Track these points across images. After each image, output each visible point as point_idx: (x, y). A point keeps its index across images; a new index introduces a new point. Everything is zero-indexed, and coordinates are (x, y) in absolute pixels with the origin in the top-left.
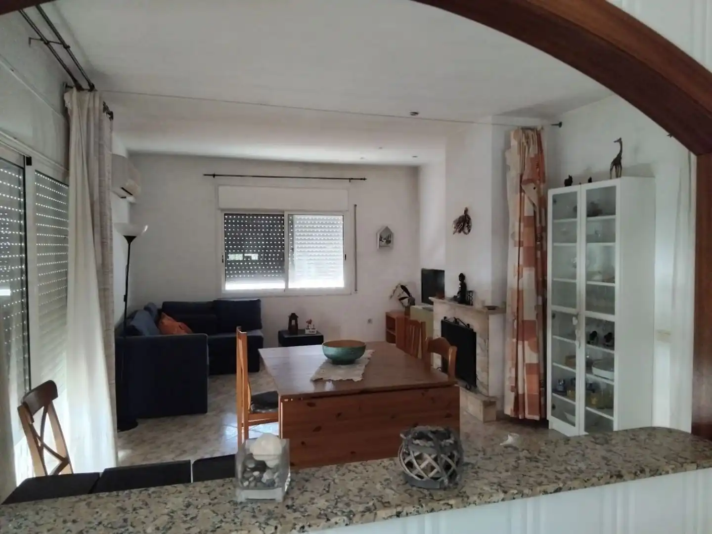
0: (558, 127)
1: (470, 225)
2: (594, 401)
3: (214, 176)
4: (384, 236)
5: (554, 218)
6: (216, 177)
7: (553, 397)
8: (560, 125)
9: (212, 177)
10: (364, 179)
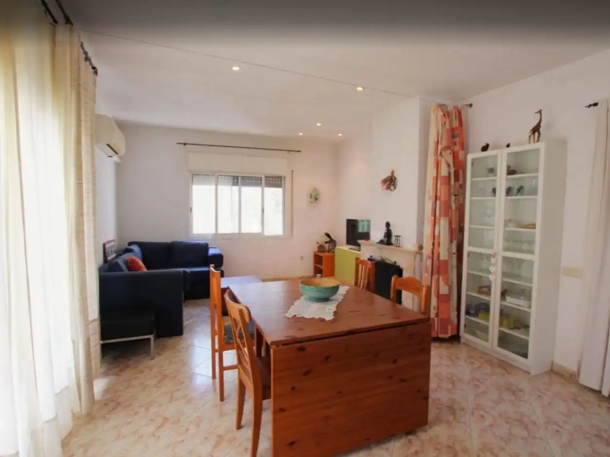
0: (468, 107)
1: (396, 183)
2: (505, 322)
3: (185, 144)
4: (313, 195)
5: (472, 177)
6: (187, 145)
7: (466, 319)
8: (471, 105)
9: (183, 145)
10: (299, 151)
